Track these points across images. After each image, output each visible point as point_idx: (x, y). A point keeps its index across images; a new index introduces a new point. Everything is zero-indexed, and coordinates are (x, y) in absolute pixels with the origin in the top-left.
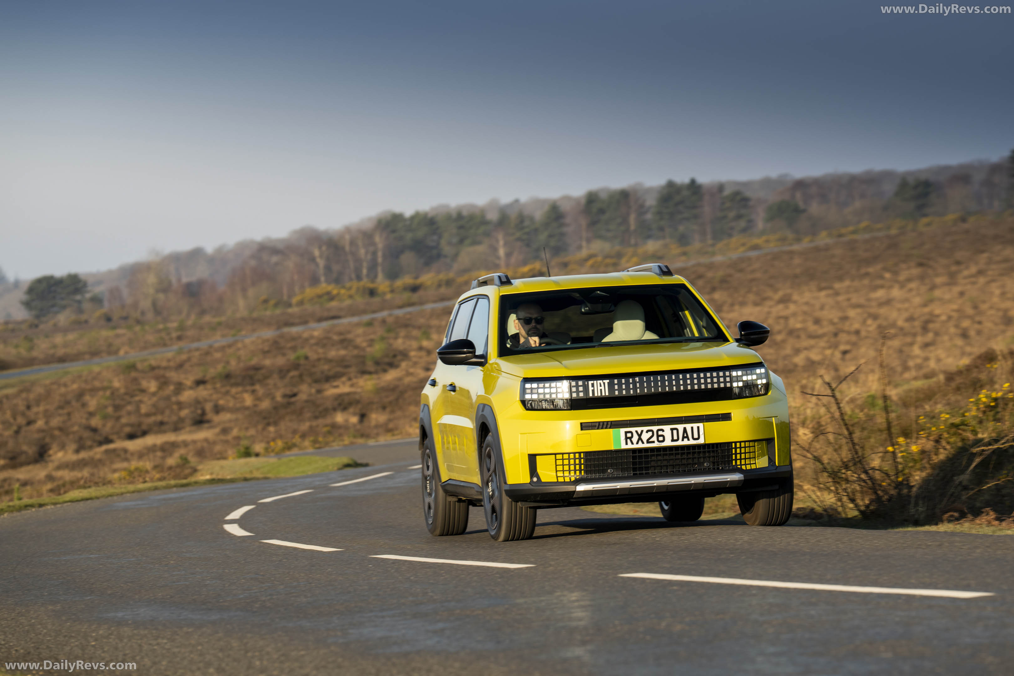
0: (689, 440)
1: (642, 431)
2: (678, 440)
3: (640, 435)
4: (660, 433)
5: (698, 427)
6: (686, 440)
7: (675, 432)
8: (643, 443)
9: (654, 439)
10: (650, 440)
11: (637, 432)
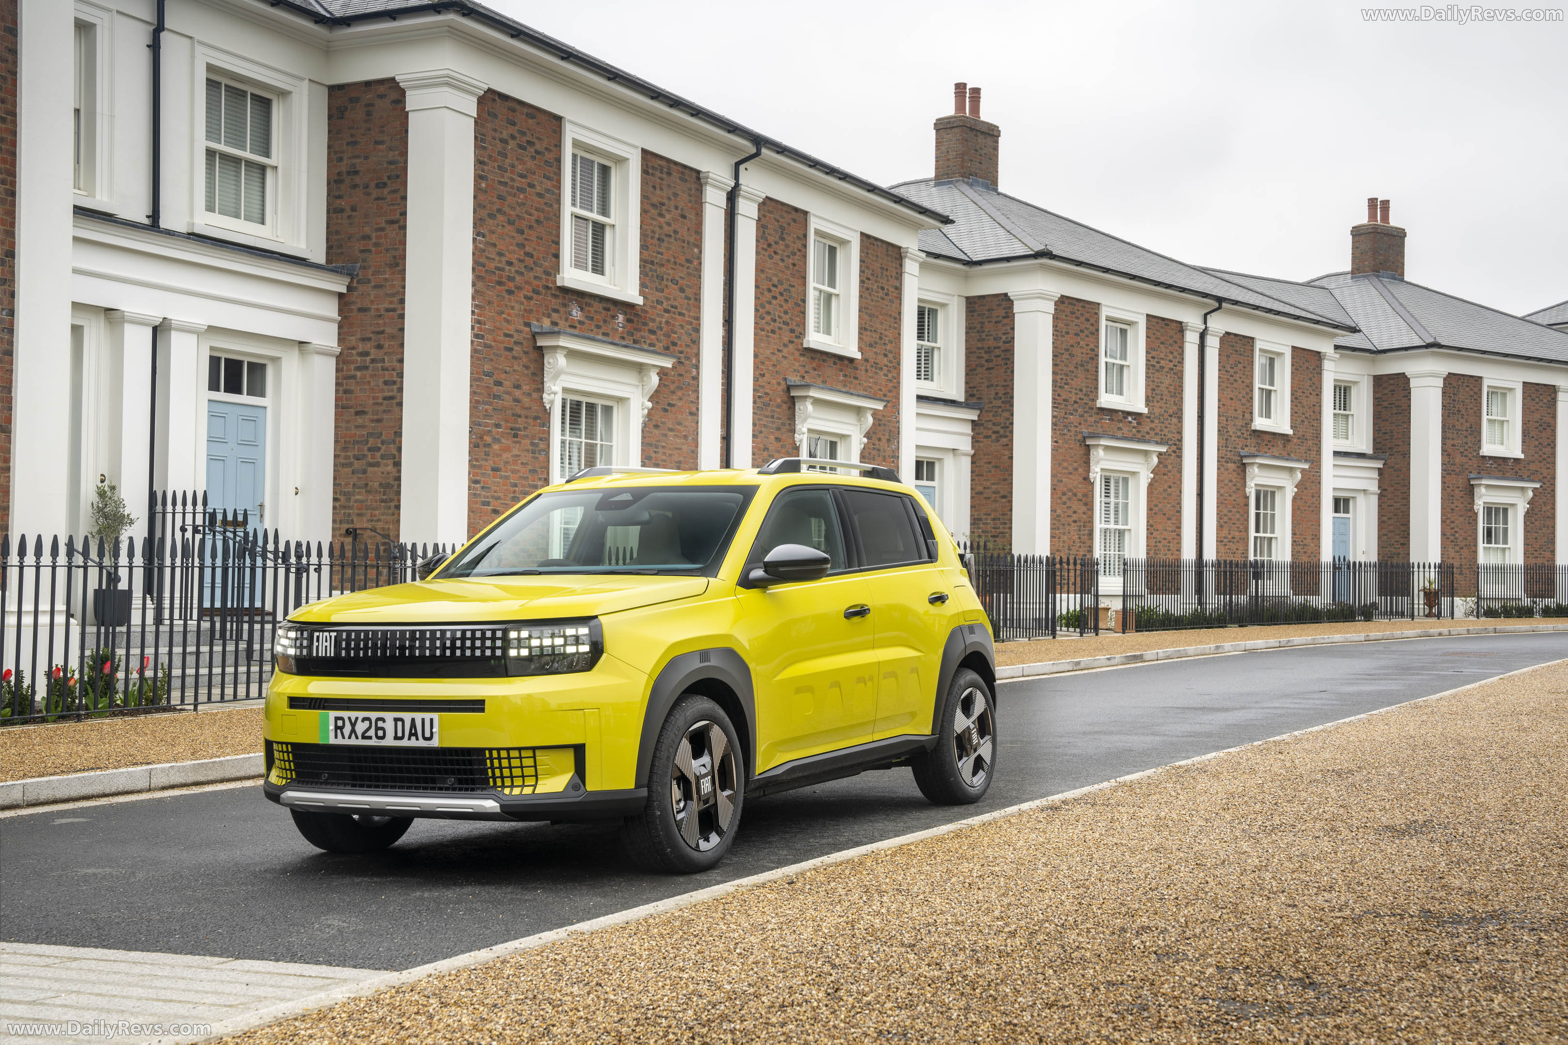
0: (417, 739)
1: (357, 719)
2: (402, 738)
3: (353, 725)
4: (380, 724)
5: (432, 720)
6: (413, 738)
7: (400, 724)
8: (357, 738)
9: (371, 733)
10: (367, 735)
11: (349, 718)
